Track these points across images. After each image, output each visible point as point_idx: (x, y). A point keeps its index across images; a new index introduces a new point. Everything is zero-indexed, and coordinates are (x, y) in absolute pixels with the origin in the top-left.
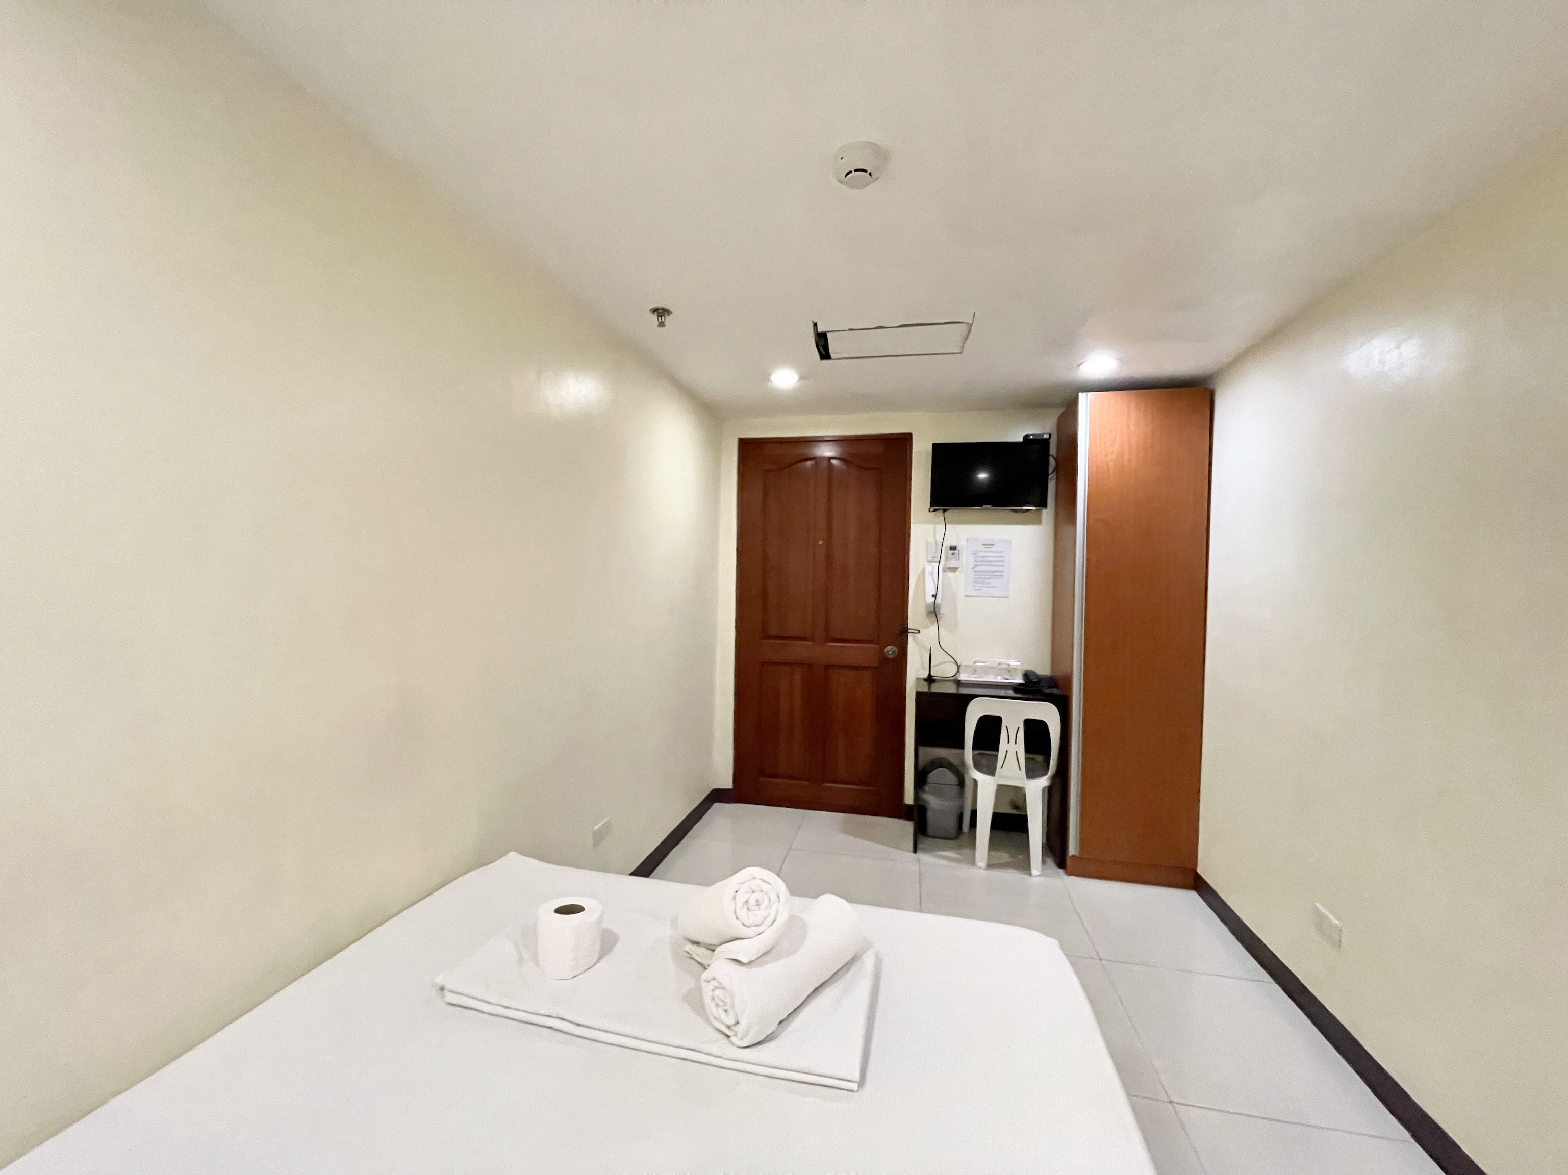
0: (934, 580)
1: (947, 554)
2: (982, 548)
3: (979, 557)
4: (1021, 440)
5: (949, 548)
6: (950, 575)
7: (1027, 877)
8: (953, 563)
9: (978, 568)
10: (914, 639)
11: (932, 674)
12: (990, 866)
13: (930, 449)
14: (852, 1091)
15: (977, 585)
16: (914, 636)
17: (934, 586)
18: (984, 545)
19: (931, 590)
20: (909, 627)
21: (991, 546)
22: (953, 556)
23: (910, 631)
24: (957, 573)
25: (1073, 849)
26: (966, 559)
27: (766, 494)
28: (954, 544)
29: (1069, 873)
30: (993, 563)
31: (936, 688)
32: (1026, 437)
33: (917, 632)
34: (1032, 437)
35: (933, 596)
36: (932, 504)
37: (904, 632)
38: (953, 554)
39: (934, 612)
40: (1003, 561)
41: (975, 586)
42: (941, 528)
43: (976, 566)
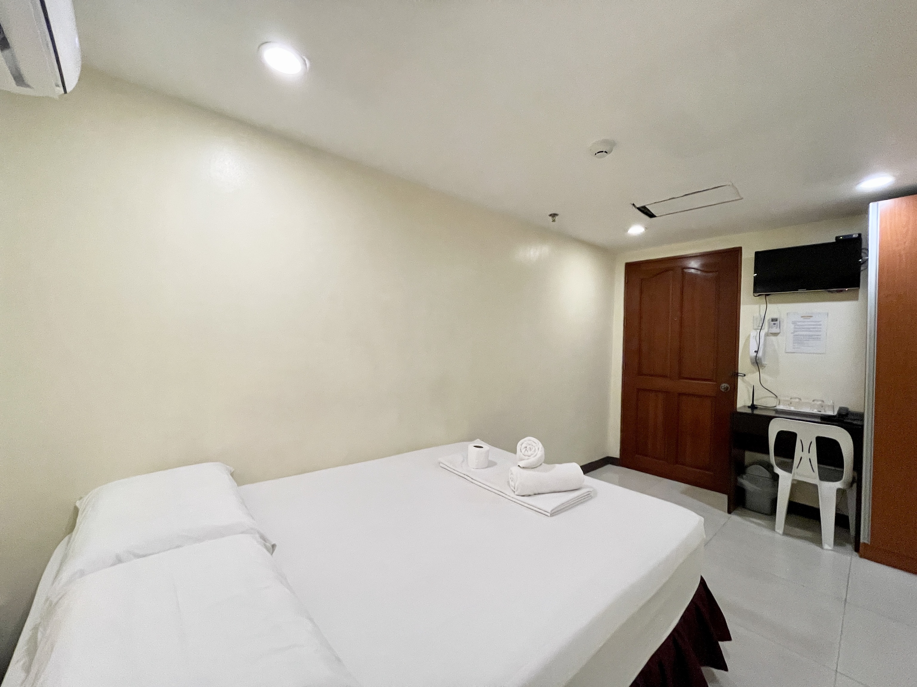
0: (756, 342)
1: (769, 324)
2: (802, 319)
3: (798, 325)
4: (834, 241)
5: (770, 320)
6: (773, 338)
7: (818, 549)
8: (774, 330)
9: (796, 333)
10: (743, 380)
11: (755, 403)
12: (785, 533)
13: (753, 256)
14: (548, 516)
15: (796, 345)
16: (743, 378)
17: (756, 344)
18: (802, 317)
19: (753, 347)
20: (739, 372)
21: (809, 318)
22: (774, 325)
23: (739, 375)
24: (779, 337)
25: (865, 538)
26: (787, 327)
27: (641, 292)
28: (775, 316)
29: (861, 556)
30: (811, 330)
31: (756, 412)
32: (837, 238)
33: (743, 375)
34: (841, 238)
35: (755, 352)
36: (755, 291)
37: (736, 375)
38: (774, 324)
39: (757, 362)
40: (821, 328)
41: (794, 346)
42: (763, 307)
43: (795, 331)
